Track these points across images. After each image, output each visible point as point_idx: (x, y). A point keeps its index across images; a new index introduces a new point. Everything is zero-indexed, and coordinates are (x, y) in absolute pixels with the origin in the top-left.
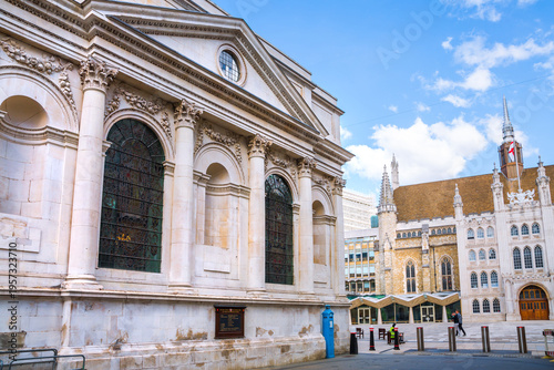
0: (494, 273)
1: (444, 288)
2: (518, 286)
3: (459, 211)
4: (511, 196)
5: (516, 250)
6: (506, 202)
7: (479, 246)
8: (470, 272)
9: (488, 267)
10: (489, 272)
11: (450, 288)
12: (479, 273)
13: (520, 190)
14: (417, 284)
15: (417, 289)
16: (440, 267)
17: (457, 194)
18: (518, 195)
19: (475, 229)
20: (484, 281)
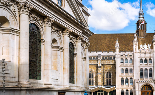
0: (131, 79)
1: (107, 84)
2: (141, 85)
3: (117, 50)
4: (141, 46)
5: (142, 70)
6: (139, 48)
7: (125, 66)
8: (120, 78)
9: (129, 76)
10: (129, 78)
11: (110, 84)
12: (125, 78)
13: (145, 44)
14: (94, 82)
15: (94, 84)
16: (106, 74)
17: (117, 43)
18: (144, 46)
19: (124, 59)
20: (127, 82)
